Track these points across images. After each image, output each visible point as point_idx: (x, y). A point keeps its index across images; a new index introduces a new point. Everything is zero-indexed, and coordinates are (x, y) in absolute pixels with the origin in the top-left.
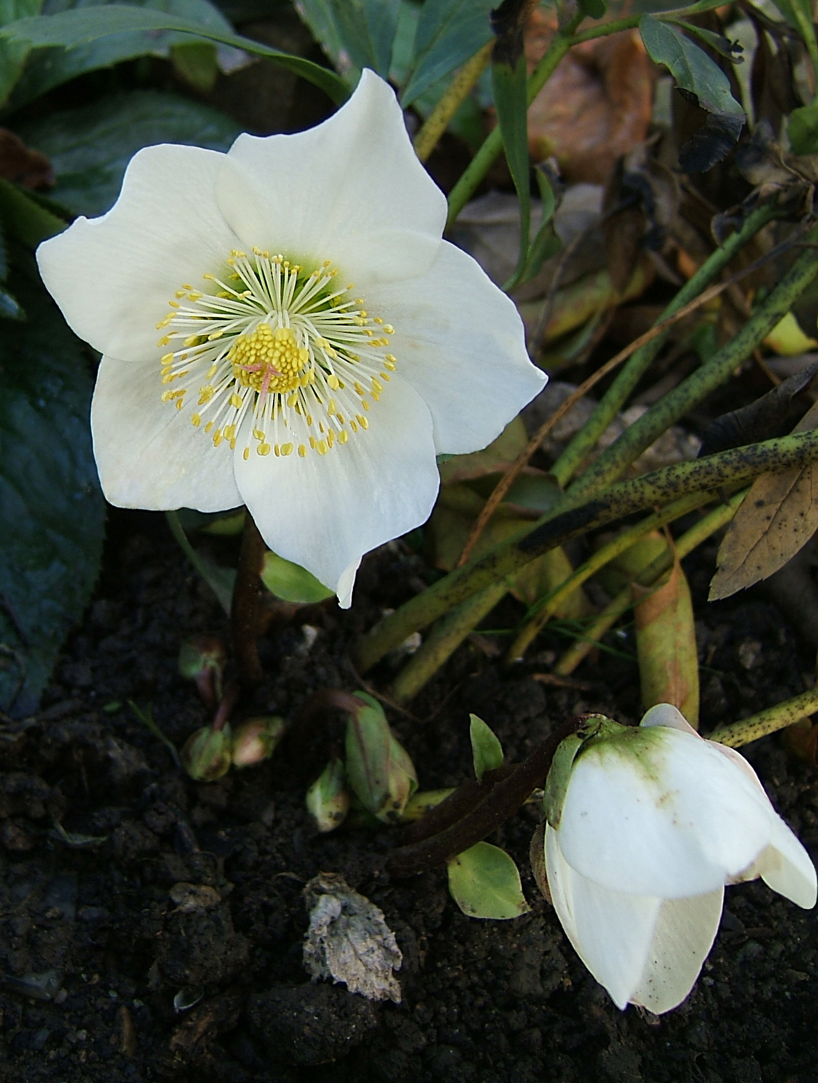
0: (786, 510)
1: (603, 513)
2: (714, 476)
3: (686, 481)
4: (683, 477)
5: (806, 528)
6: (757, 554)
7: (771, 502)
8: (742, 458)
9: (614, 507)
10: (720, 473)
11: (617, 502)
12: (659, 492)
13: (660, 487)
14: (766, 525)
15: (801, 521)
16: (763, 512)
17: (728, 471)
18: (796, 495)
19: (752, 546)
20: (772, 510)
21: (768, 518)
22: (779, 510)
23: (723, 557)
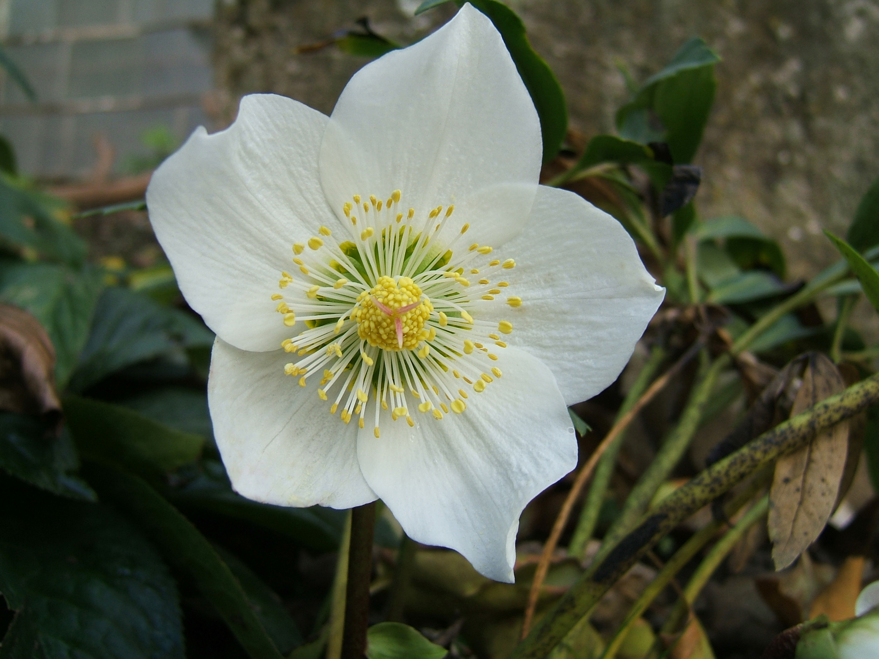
0: (810, 480)
1: (663, 524)
2: (748, 463)
3: (727, 474)
4: (723, 472)
5: (830, 491)
6: (800, 522)
7: (795, 476)
8: (766, 442)
9: (672, 515)
10: (753, 459)
11: (673, 509)
12: (707, 490)
13: (706, 485)
14: (798, 496)
15: (824, 486)
16: (792, 486)
17: (758, 455)
18: (813, 466)
19: (793, 518)
20: (799, 482)
21: (798, 490)
22: (804, 481)
23: (773, 533)
